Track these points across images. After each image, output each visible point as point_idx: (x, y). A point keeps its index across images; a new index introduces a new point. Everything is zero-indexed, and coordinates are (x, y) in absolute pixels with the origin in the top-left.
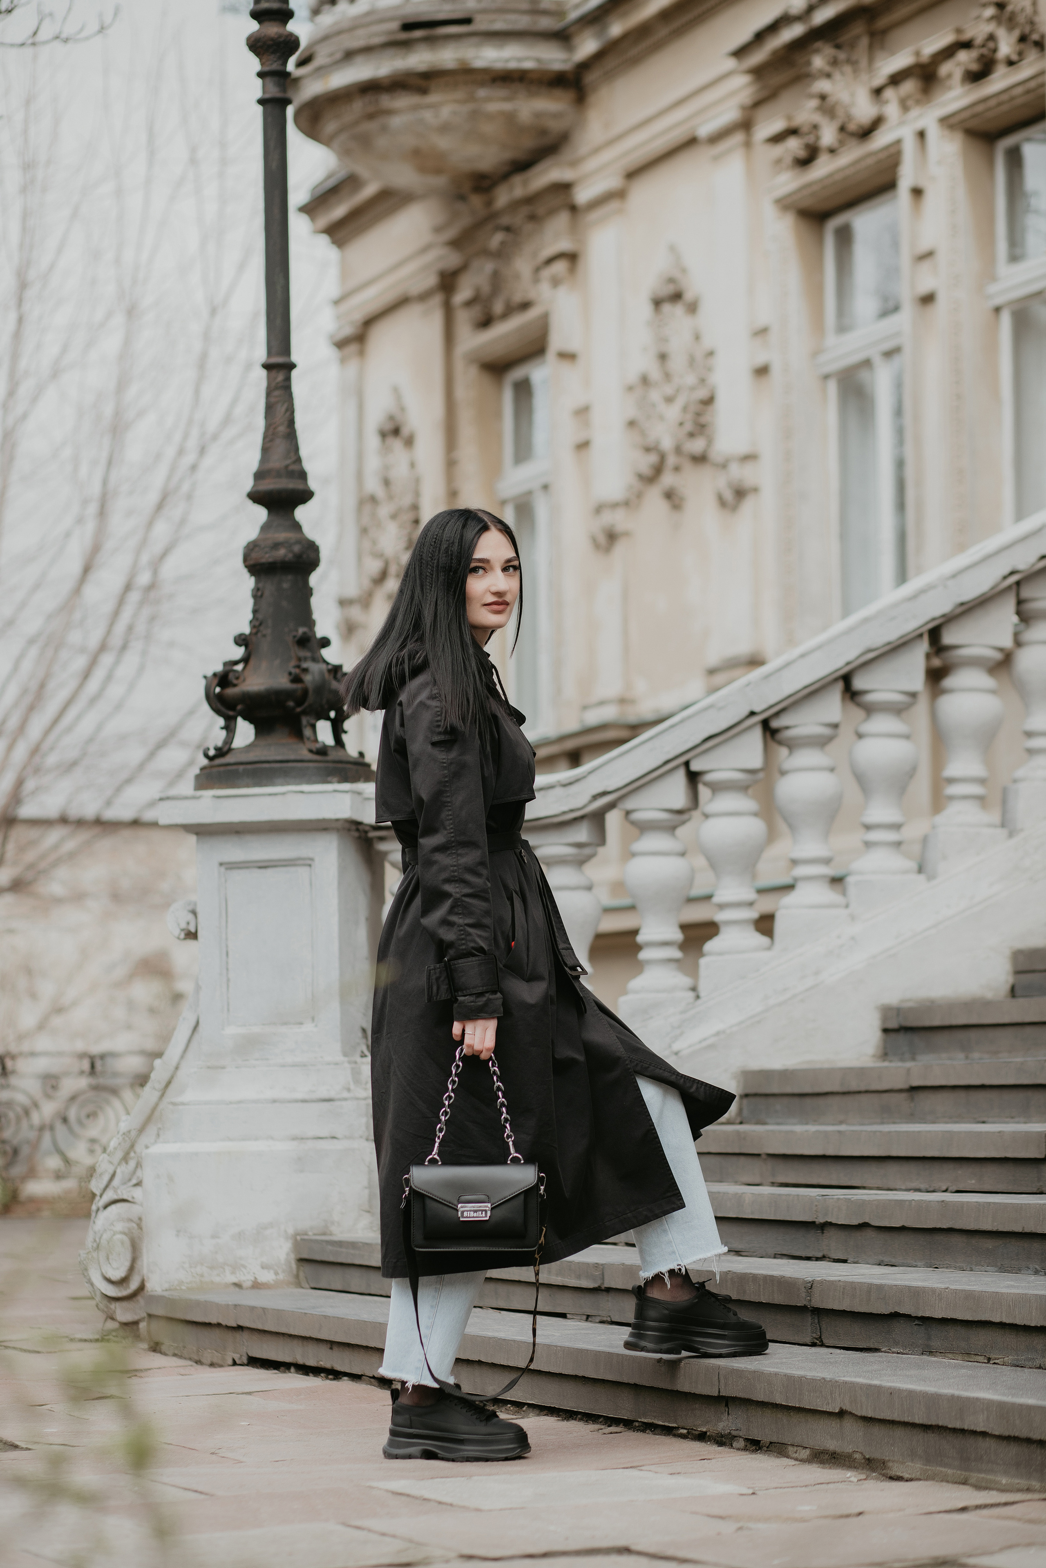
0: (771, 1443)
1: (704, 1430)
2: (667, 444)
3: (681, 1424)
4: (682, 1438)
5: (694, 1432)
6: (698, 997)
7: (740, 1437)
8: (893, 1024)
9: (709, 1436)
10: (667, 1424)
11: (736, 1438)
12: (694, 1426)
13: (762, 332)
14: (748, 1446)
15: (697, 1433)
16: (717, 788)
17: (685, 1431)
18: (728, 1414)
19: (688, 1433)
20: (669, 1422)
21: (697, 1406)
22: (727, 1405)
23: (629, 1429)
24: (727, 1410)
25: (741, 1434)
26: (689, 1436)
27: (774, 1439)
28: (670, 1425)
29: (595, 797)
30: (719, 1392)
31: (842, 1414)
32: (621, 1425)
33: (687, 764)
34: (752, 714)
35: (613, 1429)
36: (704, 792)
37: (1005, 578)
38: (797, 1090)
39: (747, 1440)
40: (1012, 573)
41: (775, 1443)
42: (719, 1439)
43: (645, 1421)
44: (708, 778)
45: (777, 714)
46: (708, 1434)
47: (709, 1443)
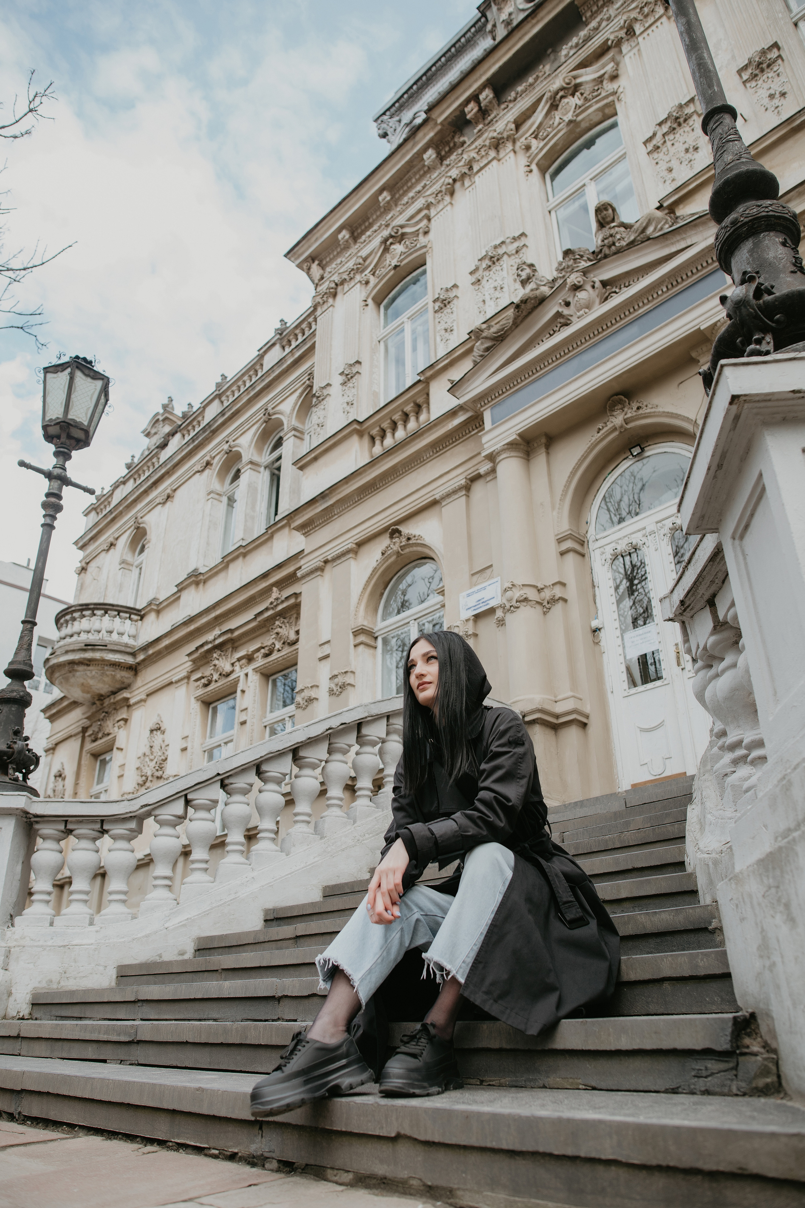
0: (307, 1165)
1: (236, 1151)
2: (149, 774)
3: (212, 1145)
4: (213, 1157)
5: (226, 1153)
6: (178, 904)
7: (273, 1158)
8: (269, 917)
9: (240, 1157)
10: (198, 1145)
11: (269, 1160)
12: (226, 1147)
13: (185, 738)
14: (281, 1167)
15: (229, 1153)
16: (197, 808)
17: (217, 1152)
18: (262, 1136)
19: (220, 1153)
20: (201, 1143)
21: (230, 1129)
22: (261, 1128)
23: (163, 1148)
24: (260, 1132)
25: (274, 1155)
26: (220, 1157)
27: (312, 1162)
28: (202, 1146)
29: (143, 807)
31: (398, 1138)
32: (155, 1144)
33: (186, 795)
35: (149, 1148)
36: (190, 810)
37: (327, 730)
39: (279, 1161)
40: (330, 729)
41: (312, 1165)
42: (251, 1160)
43: (179, 1141)
45: (228, 777)
46: (240, 1154)
47: (239, 1163)
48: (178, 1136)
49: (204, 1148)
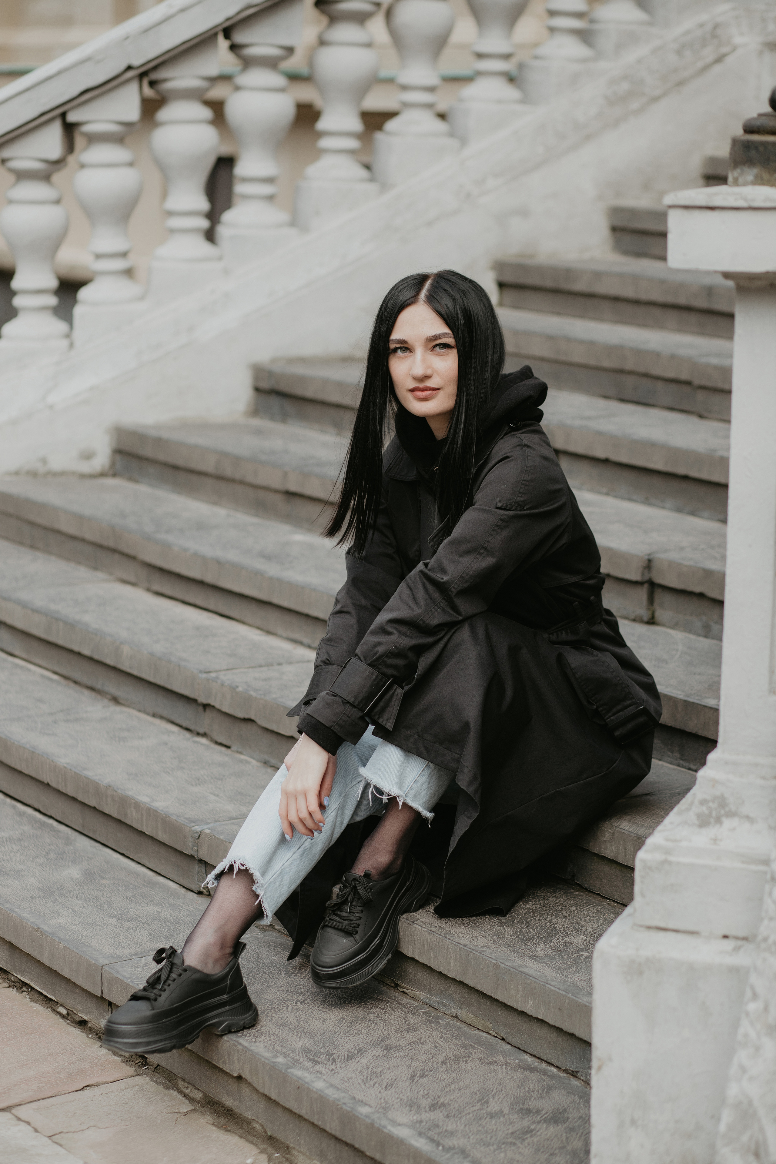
0: (159, 1065)
1: (86, 1018)
3: (59, 1000)
5: (74, 1016)
6: (71, 345)
8: (265, 385)
9: (90, 1028)
12: (74, 1009)
14: (134, 1056)
15: (78, 1020)
16: (94, 139)
17: (64, 1012)
19: (68, 1014)
20: (47, 992)
21: (77, 991)
23: (4, 980)
26: (69, 1018)
27: (163, 1064)
28: (49, 996)
30: (102, 993)
31: (240, 1079)
33: (63, 115)
34: (129, 68)
36: (79, 141)
38: (171, 460)
41: (164, 1067)
43: (22, 979)
44: (86, 128)
46: (89, 1024)
47: (90, 1036)
48: (20, 972)
49: (51, 1000)
